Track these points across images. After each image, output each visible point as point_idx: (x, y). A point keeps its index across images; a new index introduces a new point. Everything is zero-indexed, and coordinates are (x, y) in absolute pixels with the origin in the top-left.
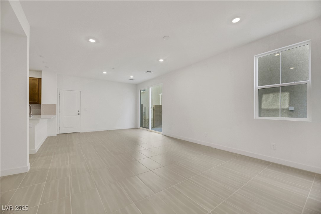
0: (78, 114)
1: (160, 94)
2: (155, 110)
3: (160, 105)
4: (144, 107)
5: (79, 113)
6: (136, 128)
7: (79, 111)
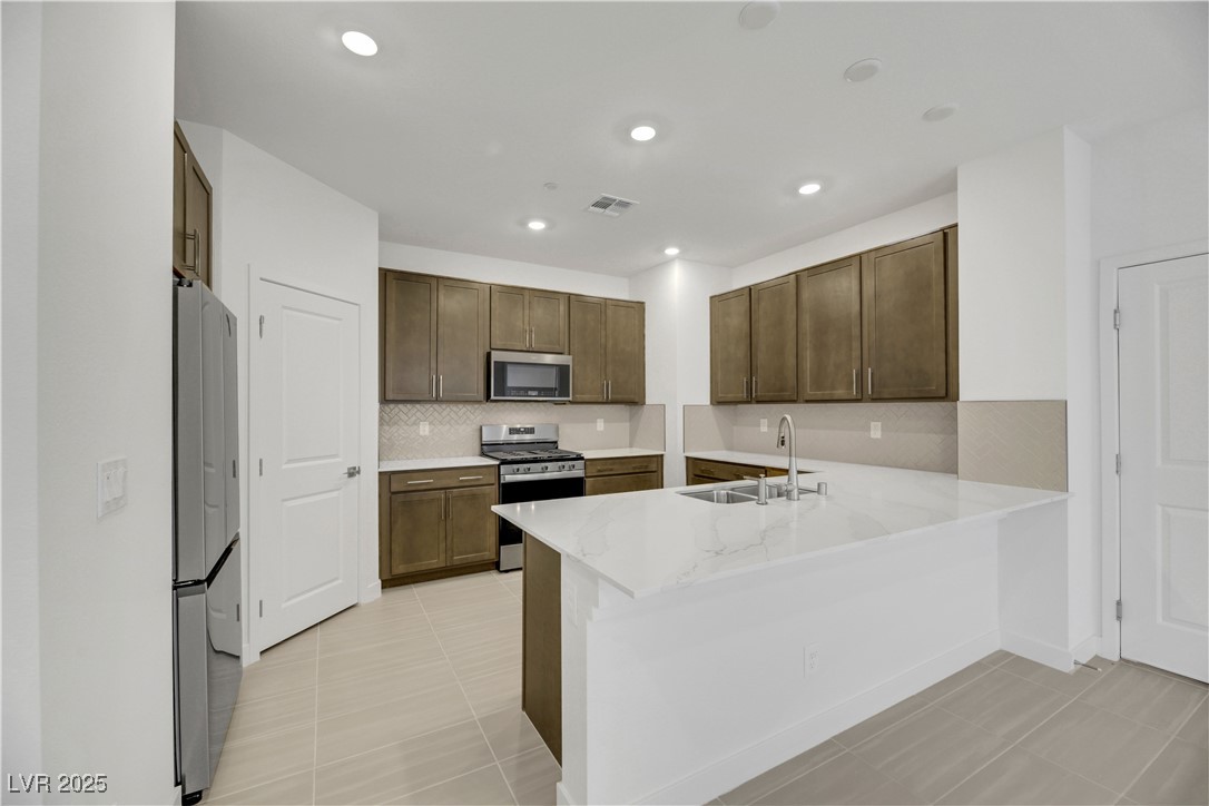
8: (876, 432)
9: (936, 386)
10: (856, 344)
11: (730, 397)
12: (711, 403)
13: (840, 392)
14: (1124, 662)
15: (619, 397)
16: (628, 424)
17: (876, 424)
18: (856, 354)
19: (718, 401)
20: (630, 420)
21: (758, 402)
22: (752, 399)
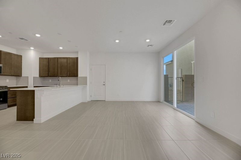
0: (104, 85)
1: (192, 62)
2: (184, 81)
3: (193, 74)
4: (169, 78)
5: (104, 83)
6: (159, 102)
7: (104, 82)
8: (69, 81)
9: (76, 75)
10: (66, 69)
11: (44, 76)
12: (39, 76)
13: (64, 75)
14: (91, 101)
15: (15, 75)
16: (16, 81)
17: (69, 80)
18: (66, 70)
19: (41, 76)
20: (16, 80)
21: (50, 77)
22: (49, 76)
